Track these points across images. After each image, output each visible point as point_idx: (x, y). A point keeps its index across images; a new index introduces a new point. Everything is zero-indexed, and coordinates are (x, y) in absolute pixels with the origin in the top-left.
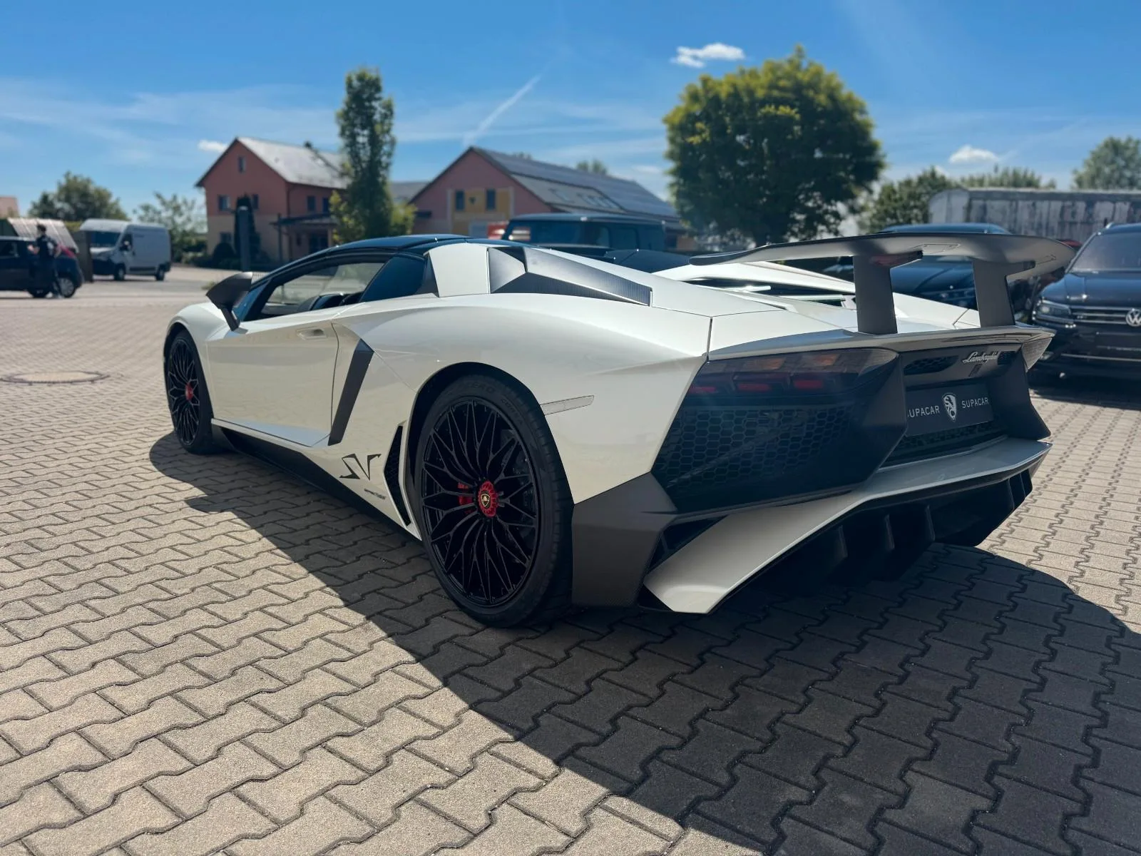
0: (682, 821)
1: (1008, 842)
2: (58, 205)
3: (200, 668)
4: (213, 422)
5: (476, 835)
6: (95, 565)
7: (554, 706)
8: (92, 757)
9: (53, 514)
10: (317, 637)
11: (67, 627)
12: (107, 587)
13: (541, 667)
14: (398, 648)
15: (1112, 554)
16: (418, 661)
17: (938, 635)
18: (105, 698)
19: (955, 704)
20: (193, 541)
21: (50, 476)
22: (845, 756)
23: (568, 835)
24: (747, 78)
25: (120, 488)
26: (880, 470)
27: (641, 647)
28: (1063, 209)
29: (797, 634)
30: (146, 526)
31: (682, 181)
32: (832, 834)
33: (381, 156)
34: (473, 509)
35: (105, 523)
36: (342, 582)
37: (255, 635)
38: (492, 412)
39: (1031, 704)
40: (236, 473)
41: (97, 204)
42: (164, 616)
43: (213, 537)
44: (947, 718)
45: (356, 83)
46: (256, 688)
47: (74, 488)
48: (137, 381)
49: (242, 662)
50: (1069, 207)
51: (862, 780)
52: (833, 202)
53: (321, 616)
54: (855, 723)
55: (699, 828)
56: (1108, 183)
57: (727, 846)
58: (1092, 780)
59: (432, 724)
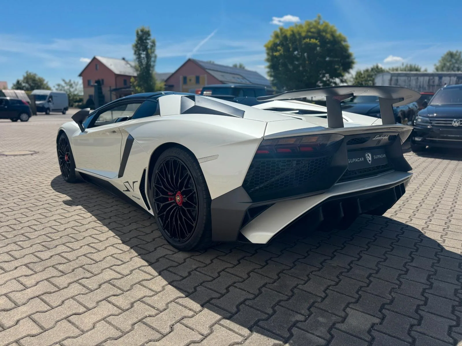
0: (251, 329)
1: (386, 336)
2: (24, 85)
3: (60, 269)
4: (76, 169)
5: (164, 336)
6: (22, 228)
7: (203, 283)
8: (11, 305)
9: (8, 208)
10: (109, 256)
11: (7, 253)
12: (26, 236)
13: (200, 267)
14: (141, 260)
15: (441, 218)
16: (149, 265)
17: (366, 252)
18: (19, 281)
19: (370, 280)
20: (64, 218)
21: (9, 192)
22: (322, 302)
23: (203, 335)
24: (298, 28)
25: (37, 197)
26: (336, 184)
27: (243, 258)
28: (429, 80)
29: (307, 252)
30: (45, 212)
31: (272, 70)
32: (313, 334)
33: (151, 62)
34: (174, 202)
35: (29, 211)
36: (122, 234)
37: (84, 255)
38: (179, 163)
39: (401, 280)
40: (85, 190)
41: (39, 84)
42: (48, 248)
43: (72, 216)
44: (366, 286)
45: (140, 33)
46: (82, 277)
47: (18, 197)
48: (50, 154)
49: (77, 266)
50: (432, 79)
51: (328, 312)
52: (334, 78)
53: (112, 247)
54: (327, 288)
55: (258, 332)
56: (448, 69)
57: (268, 340)
58: (424, 311)
59: (152, 291)
